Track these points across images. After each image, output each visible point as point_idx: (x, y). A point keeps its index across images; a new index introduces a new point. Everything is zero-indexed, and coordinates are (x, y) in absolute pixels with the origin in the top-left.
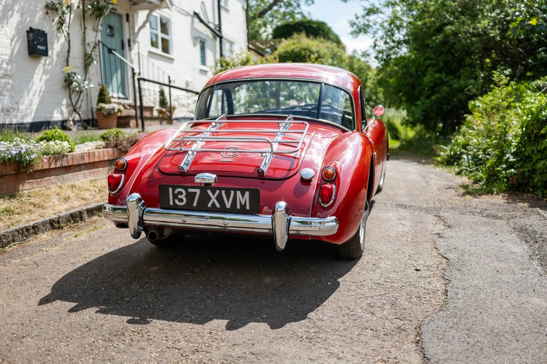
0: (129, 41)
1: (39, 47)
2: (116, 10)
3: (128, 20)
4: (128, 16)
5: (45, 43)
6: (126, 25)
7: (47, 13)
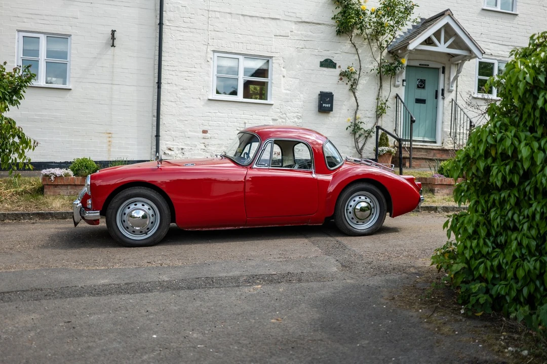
0: (443, 90)
1: (324, 105)
2: (428, 65)
3: (443, 72)
4: (444, 68)
5: (331, 102)
6: (442, 76)
7: (341, 79)
